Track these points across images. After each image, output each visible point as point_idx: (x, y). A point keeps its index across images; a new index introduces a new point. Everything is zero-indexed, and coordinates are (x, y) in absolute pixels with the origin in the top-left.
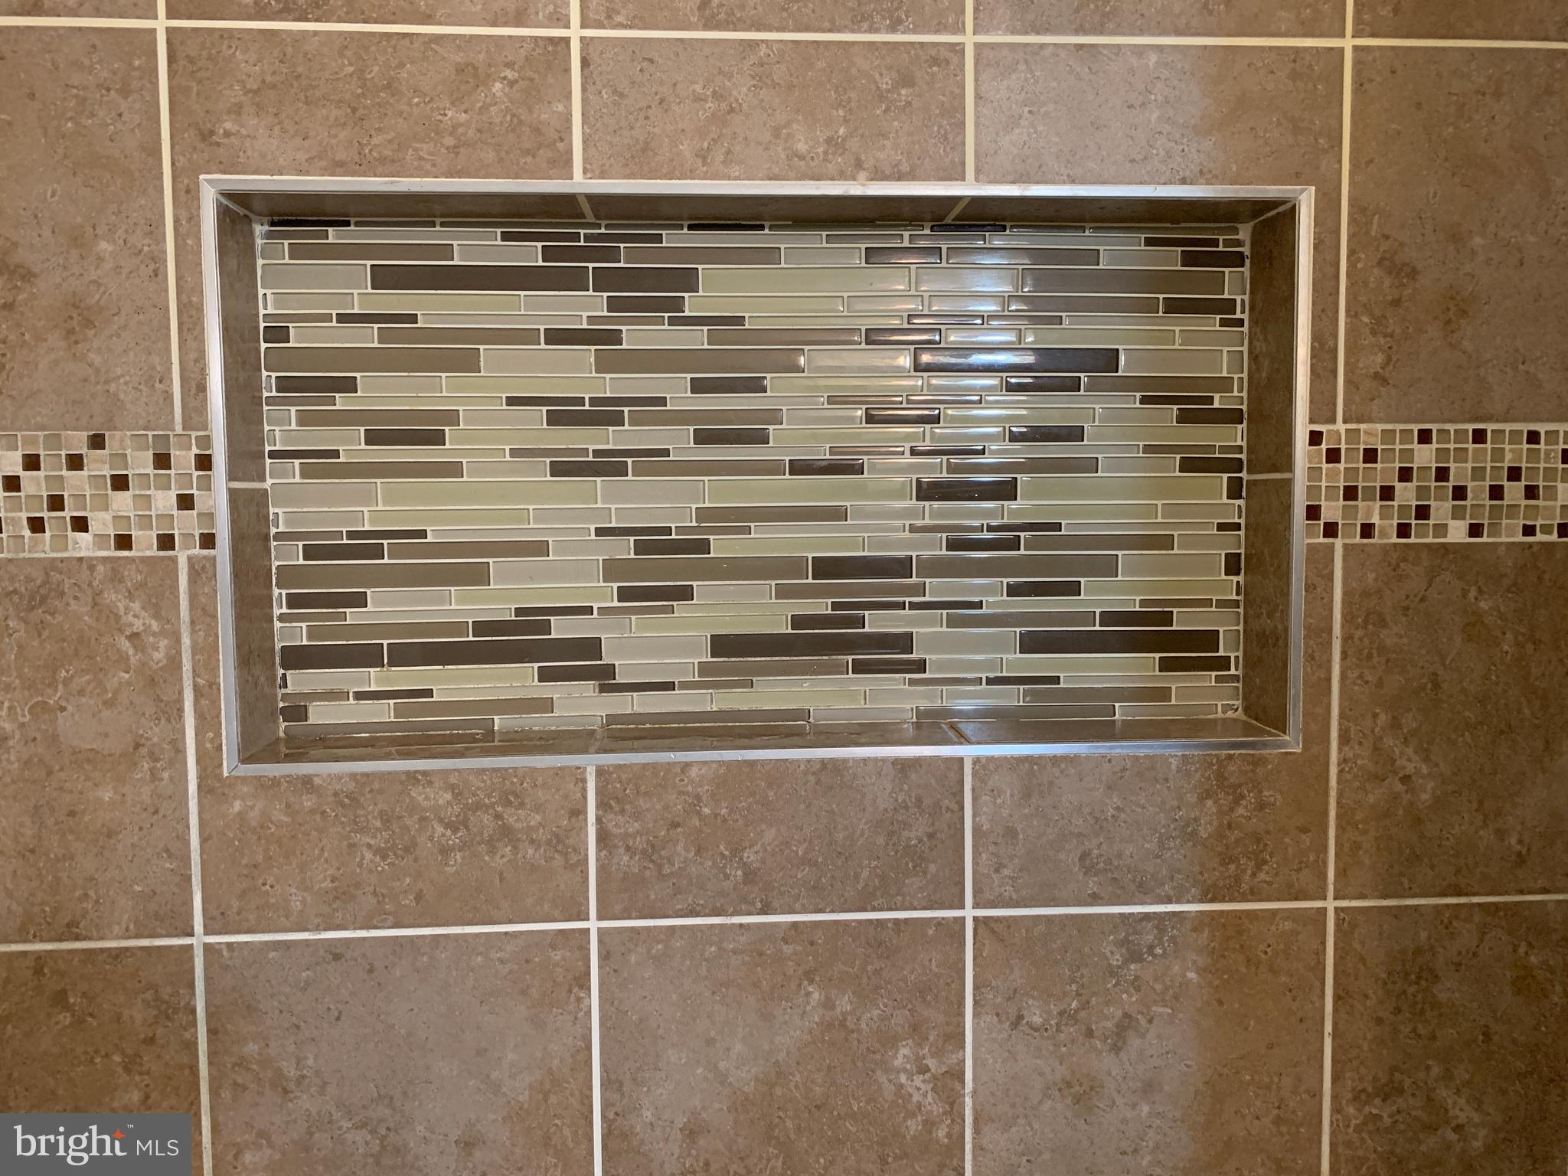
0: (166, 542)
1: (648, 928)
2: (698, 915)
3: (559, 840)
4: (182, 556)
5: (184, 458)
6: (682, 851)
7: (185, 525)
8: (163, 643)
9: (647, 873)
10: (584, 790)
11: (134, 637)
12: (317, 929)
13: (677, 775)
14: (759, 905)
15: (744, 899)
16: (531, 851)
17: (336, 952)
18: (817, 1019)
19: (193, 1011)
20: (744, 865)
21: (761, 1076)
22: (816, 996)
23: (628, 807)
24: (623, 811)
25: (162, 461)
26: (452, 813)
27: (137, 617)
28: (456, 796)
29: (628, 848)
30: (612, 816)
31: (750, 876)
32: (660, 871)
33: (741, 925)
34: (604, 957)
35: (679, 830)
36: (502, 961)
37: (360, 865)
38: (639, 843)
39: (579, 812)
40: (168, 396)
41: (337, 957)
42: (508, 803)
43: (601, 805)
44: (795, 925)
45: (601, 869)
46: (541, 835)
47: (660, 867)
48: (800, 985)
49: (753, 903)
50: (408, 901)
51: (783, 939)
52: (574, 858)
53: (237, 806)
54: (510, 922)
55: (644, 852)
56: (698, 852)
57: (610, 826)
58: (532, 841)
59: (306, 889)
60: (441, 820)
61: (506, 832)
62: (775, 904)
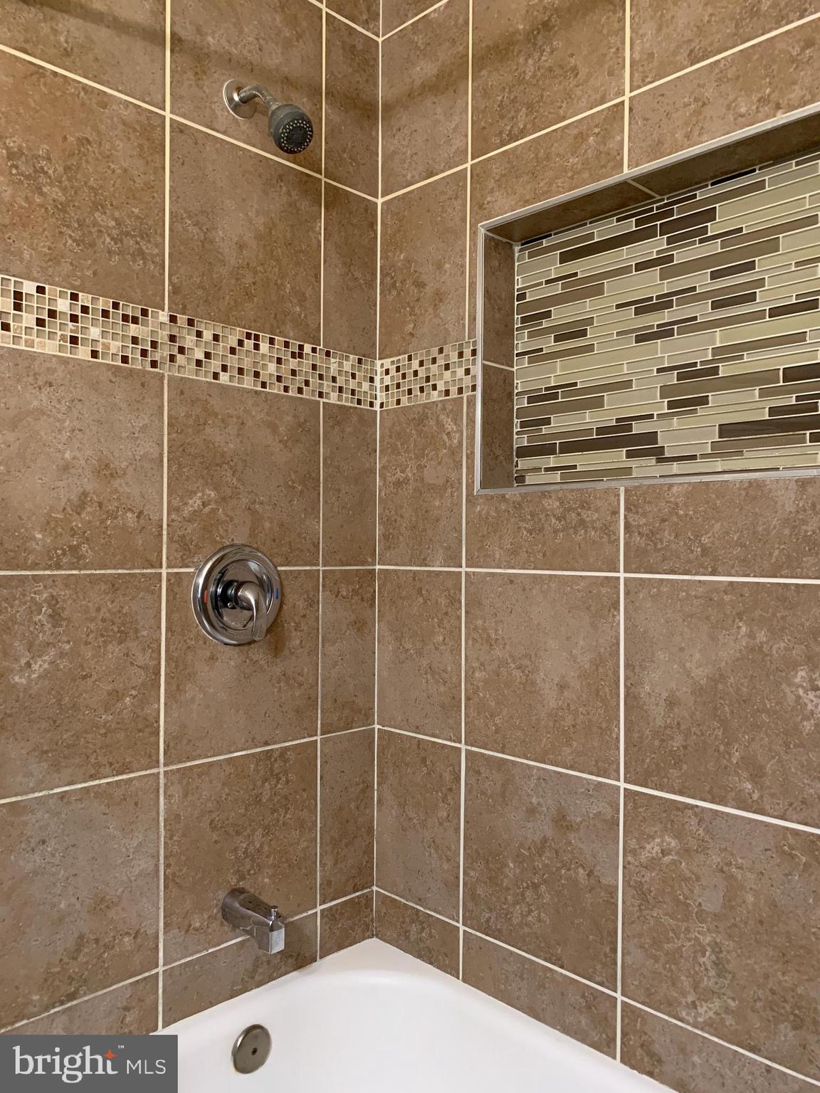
0: (460, 391)
1: (649, 579)
2: (675, 573)
3: (607, 528)
4: (465, 395)
5: (467, 352)
6: (667, 536)
7: (467, 381)
8: (457, 435)
9: (649, 547)
10: (619, 500)
11: (448, 434)
12: (505, 568)
13: (665, 491)
14: (710, 570)
15: (701, 566)
16: (593, 533)
17: (511, 580)
18: (744, 644)
19: (461, 603)
20: (702, 545)
21: (710, 676)
22: (744, 629)
23: (640, 510)
24: (637, 512)
25: (461, 355)
26: (559, 512)
27: (450, 426)
28: (562, 503)
29: (639, 533)
30: (632, 515)
31: (705, 551)
32: (656, 547)
33: (700, 581)
34: (627, 593)
35: (667, 523)
36: (578, 590)
37: (522, 537)
38: (645, 530)
39: (615, 513)
40: (464, 325)
41: (512, 582)
42: (583, 507)
43: (627, 509)
44: (731, 583)
45: (626, 544)
46: (598, 525)
47: (655, 544)
48: (734, 622)
49: (707, 568)
50: (540, 556)
51: (724, 591)
52: (613, 538)
53: (479, 508)
54: (583, 570)
55: (647, 535)
56: (676, 537)
57: (631, 520)
58: (594, 528)
59: (501, 548)
60: (554, 516)
61: (582, 522)
62: (720, 570)
